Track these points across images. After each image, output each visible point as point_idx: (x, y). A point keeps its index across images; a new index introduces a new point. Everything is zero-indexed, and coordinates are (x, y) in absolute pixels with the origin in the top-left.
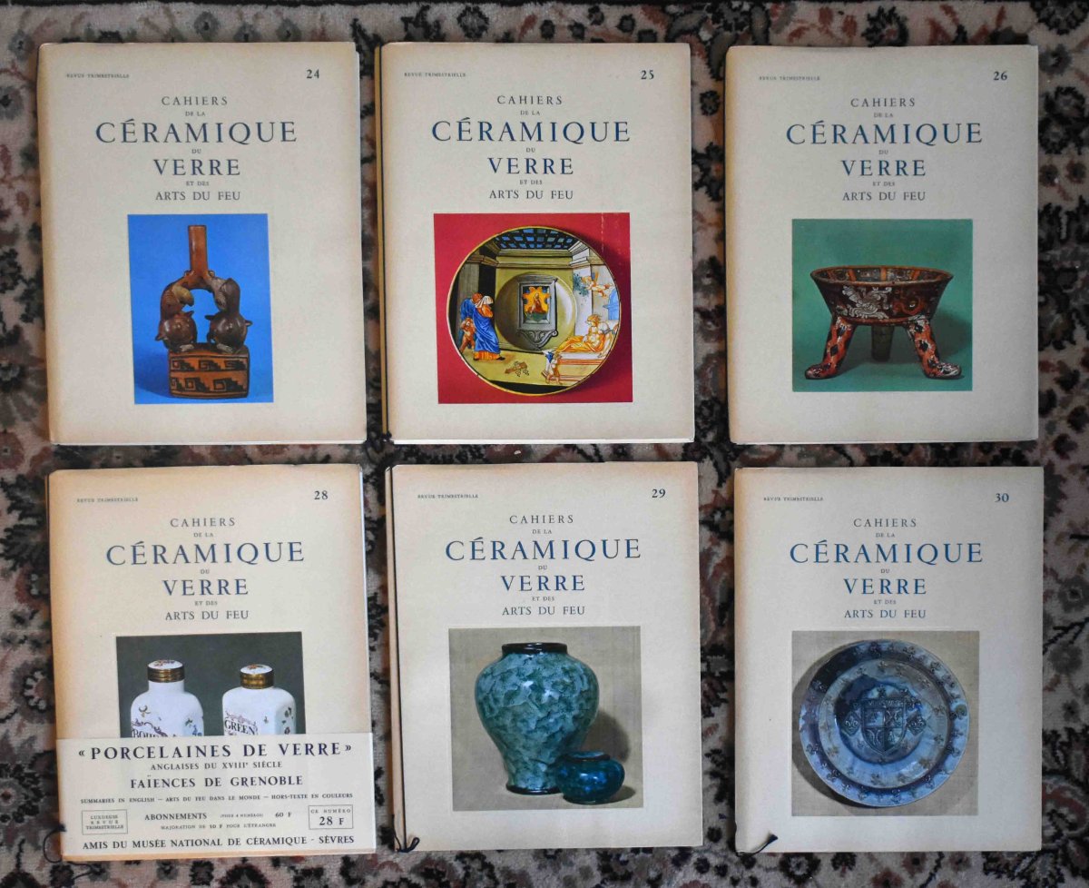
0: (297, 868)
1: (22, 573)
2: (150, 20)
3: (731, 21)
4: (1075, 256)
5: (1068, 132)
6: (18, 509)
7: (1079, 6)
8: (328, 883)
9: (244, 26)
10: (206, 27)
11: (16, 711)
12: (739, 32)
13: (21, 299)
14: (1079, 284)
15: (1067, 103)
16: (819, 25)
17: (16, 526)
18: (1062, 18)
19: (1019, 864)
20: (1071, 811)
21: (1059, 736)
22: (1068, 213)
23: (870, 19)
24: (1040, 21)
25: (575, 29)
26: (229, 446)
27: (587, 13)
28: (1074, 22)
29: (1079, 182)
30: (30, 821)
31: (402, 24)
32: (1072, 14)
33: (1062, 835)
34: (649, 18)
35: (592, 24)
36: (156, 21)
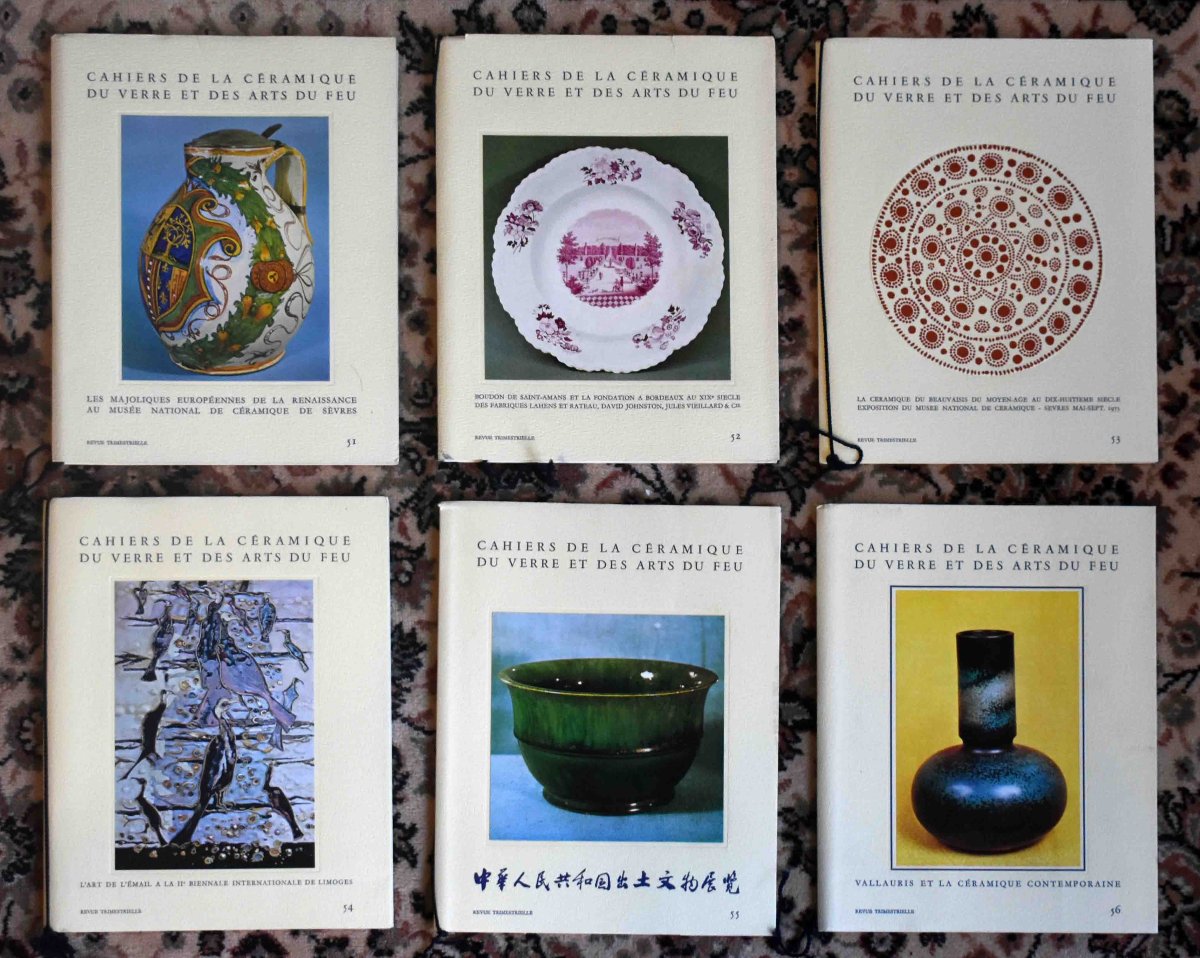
0: (318, 937)
1: (23, 604)
2: (183, 9)
3: (806, 17)
4: (1181, 269)
5: (1171, 137)
6: (20, 532)
7: (1181, 6)
8: (354, 955)
9: (284, 18)
10: (243, 18)
11: (10, 756)
12: (815, 29)
13: (32, 305)
14: (1185, 300)
15: (1170, 107)
16: (901, 22)
17: (18, 552)
18: (1163, 18)
19: (1129, 943)
20: (1187, 883)
21: (1172, 797)
22: (1172, 223)
23: (955, 16)
24: (1139, 20)
25: (639, 25)
26: (256, 467)
27: (652, 8)
28: (1175, 22)
29: (1184, 190)
30: (20, 880)
31: (454, 17)
32: (1174, 13)
33: (1176, 910)
34: (719, 13)
35: (657, 19)
36: (189, 11)
